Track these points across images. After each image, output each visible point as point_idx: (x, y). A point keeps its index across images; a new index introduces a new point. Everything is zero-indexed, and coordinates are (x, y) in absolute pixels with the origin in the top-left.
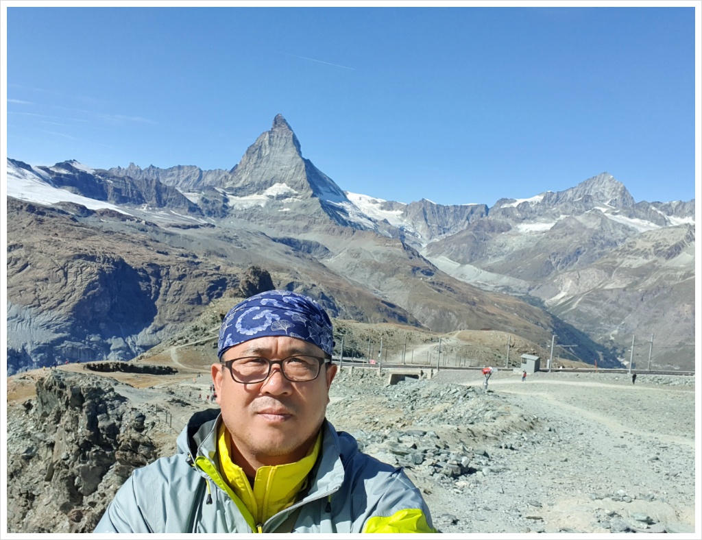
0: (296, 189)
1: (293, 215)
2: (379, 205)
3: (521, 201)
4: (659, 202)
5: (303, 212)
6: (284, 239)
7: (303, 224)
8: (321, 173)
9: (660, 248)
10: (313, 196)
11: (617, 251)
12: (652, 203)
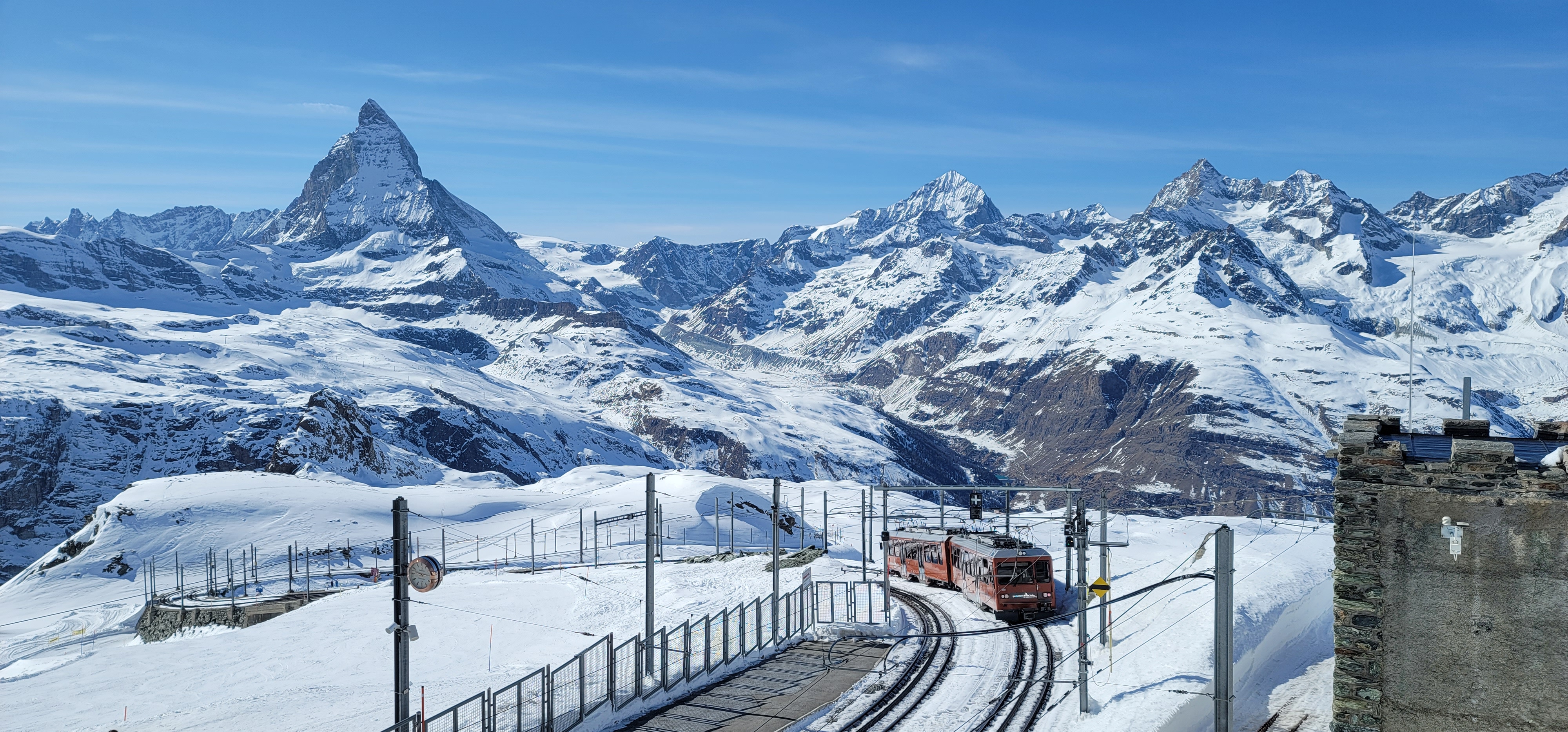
0: (415, 237)
1: (416, 285)
2: (578, 255)
3: (822, 229)
4: (1038, 215)
5: (434, 276)
6: (399, 330)
7: (435, 300)
8: (462, 203)
9: (1045, 290)
10: (450, 247)
11: (981, 299)
12: (1029, 216)
